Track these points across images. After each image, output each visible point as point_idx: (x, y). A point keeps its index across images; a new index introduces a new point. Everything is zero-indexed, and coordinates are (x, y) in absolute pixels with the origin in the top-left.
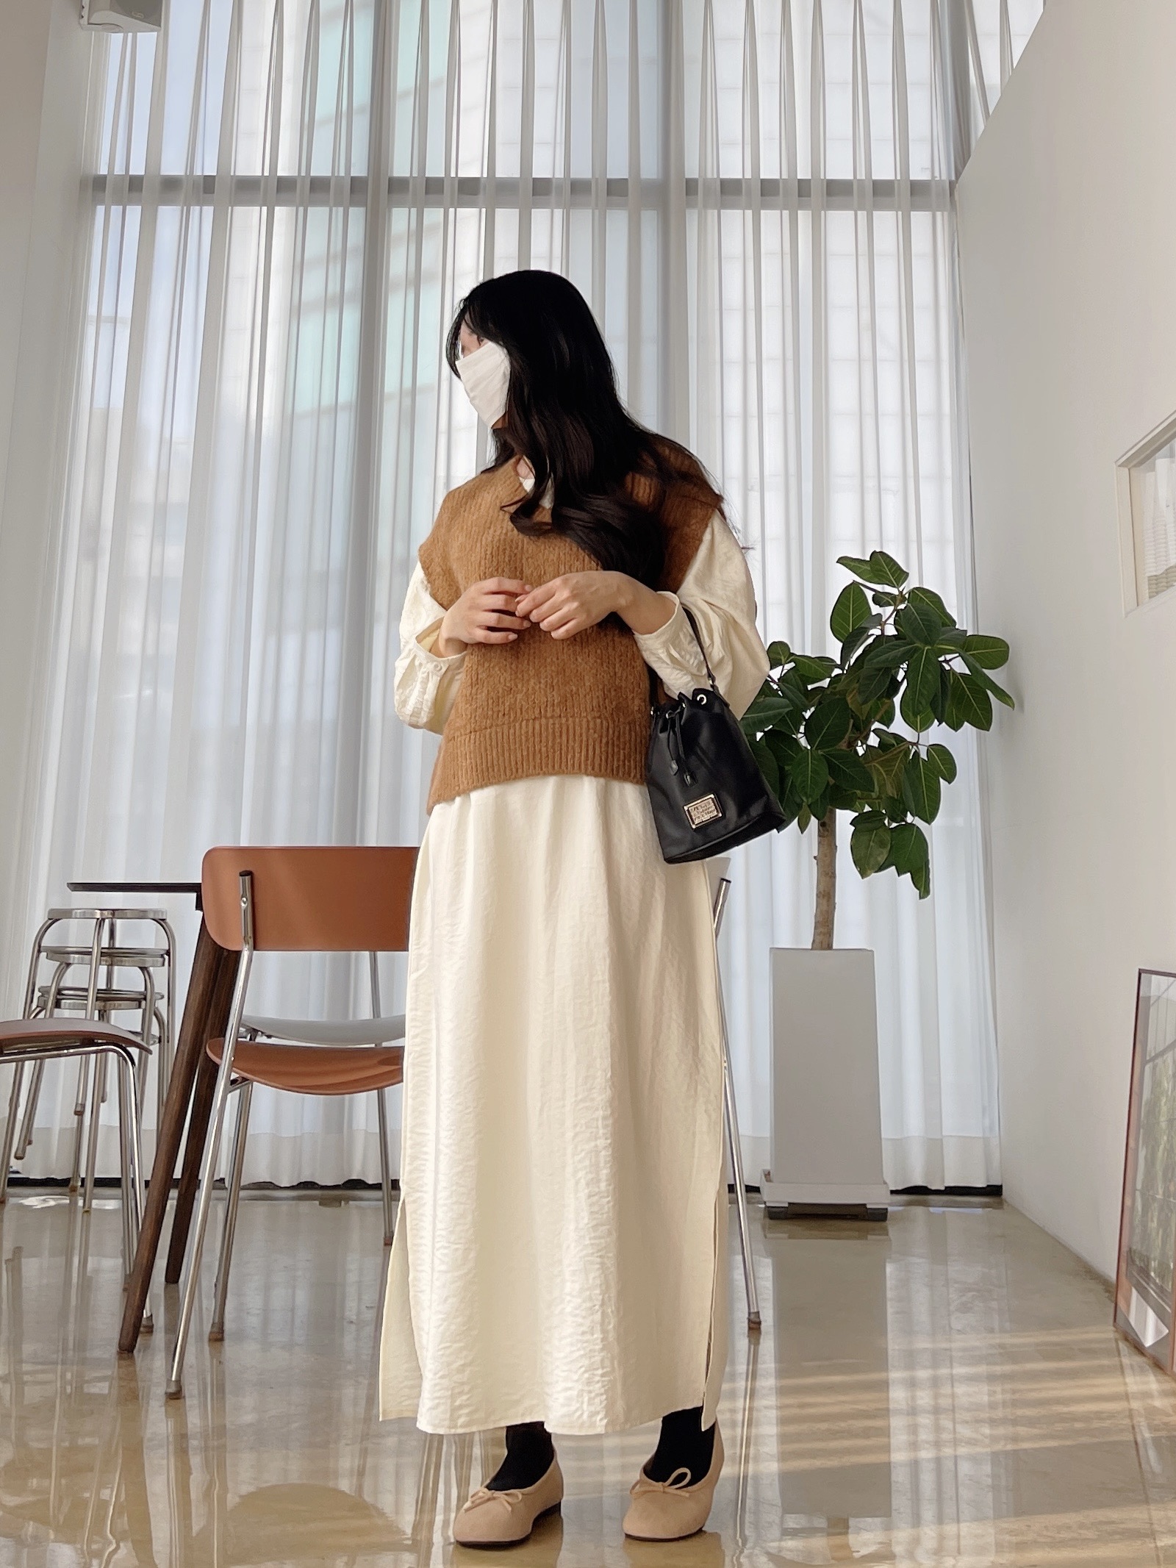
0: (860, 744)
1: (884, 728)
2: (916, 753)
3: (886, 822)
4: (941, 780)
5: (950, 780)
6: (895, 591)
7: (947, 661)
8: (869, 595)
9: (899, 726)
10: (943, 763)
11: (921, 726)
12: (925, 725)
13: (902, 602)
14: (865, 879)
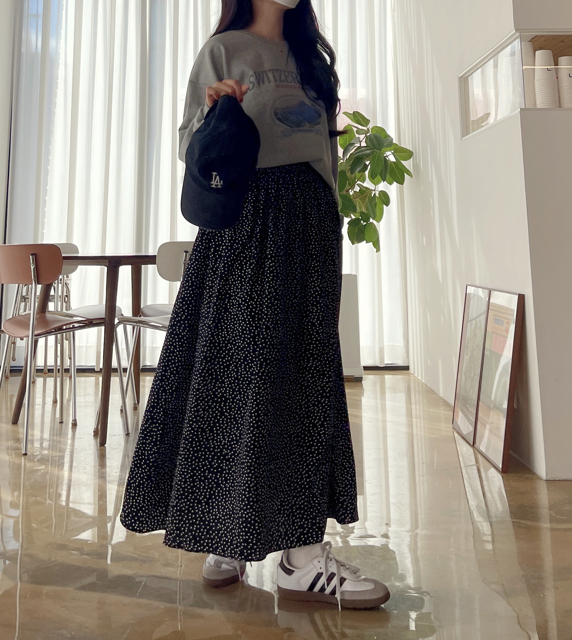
0: (350, 190)
1: (362, 183)
2: (375, 194)
3: (362, 222)
4: (384, 206)
5: (387, 205)
6: (365, 128)
7: (387, 156)
8: (355, 129)
9: (368, 184)
10: (385, 199)
11: (376, 184)
12: (378, 183)
13: (368, 133)
14: (354, 245)
